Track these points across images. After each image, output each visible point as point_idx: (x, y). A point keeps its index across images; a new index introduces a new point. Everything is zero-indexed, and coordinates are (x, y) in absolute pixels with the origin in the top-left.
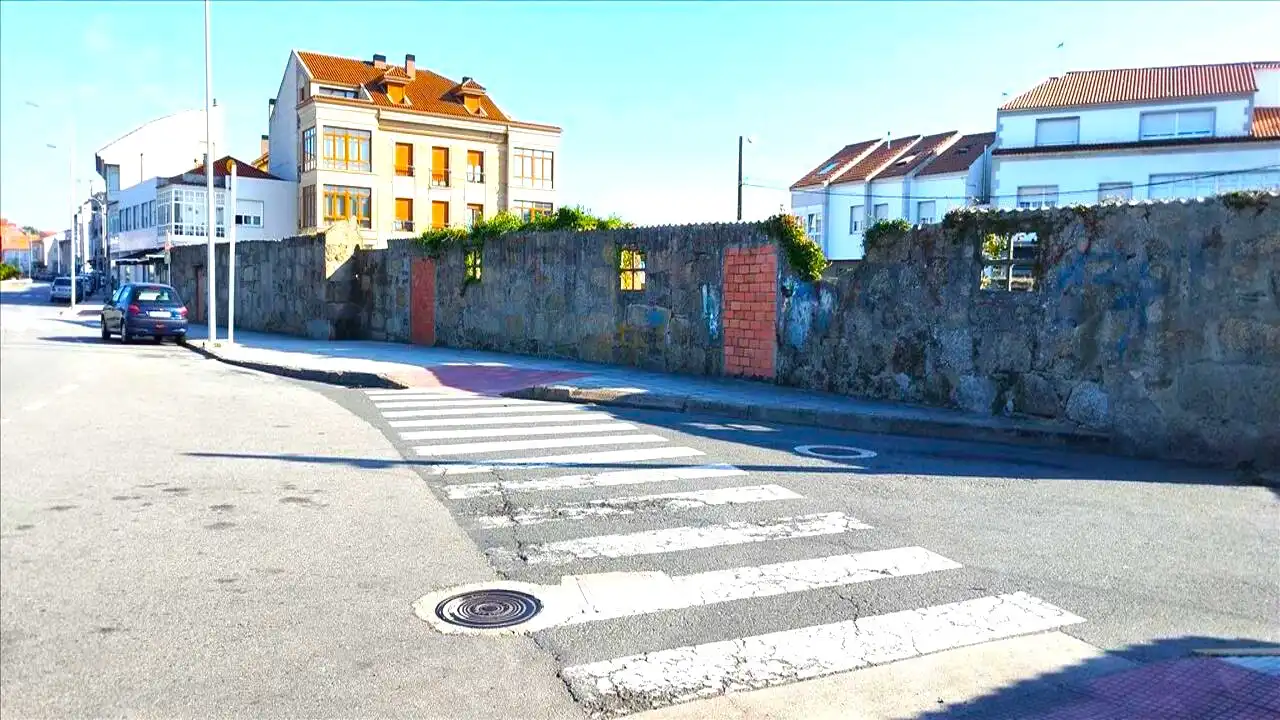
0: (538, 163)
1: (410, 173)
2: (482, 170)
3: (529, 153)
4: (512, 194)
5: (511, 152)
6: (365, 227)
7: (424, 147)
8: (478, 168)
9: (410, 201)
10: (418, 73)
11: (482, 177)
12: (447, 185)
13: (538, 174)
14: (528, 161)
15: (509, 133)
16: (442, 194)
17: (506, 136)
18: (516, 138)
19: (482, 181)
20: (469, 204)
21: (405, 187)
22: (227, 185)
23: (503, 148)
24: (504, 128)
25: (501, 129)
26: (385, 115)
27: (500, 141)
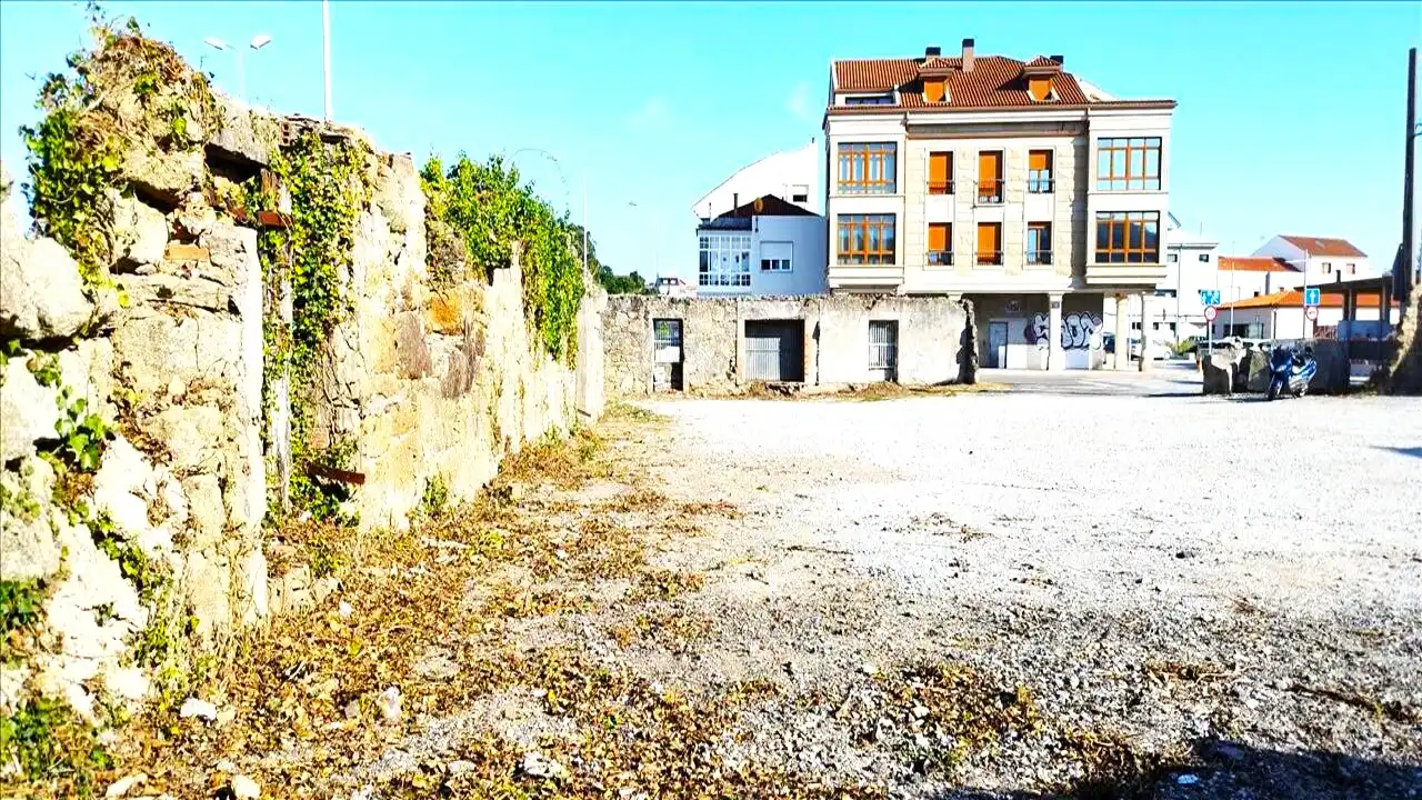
0: (1136, 156)
1: (949, 189)
2: (1051, 176)
3: (1124, 143)
4: (1094, 204)
5: (1094, 144)
6: (888, 263)
7: (967, 154)
8: (1045, 173)
9: (948, 226)
10: (978, 60)
11: (1051, 183)
12: (1000, 201)
13: (1136, 170)
14: (1120, 156)
15: (1090, 119)
16: (991, 214)
17: (1085, 124)
18: (1100, 125)
19: (1050, 191)
20: (1030, 223)
21: (940, 209)
22: (754, 227)
23: (1080, 142)
24: (1083, 113)
25: (1077, 115)
26: (914, 119)
27: (1077, 132)
